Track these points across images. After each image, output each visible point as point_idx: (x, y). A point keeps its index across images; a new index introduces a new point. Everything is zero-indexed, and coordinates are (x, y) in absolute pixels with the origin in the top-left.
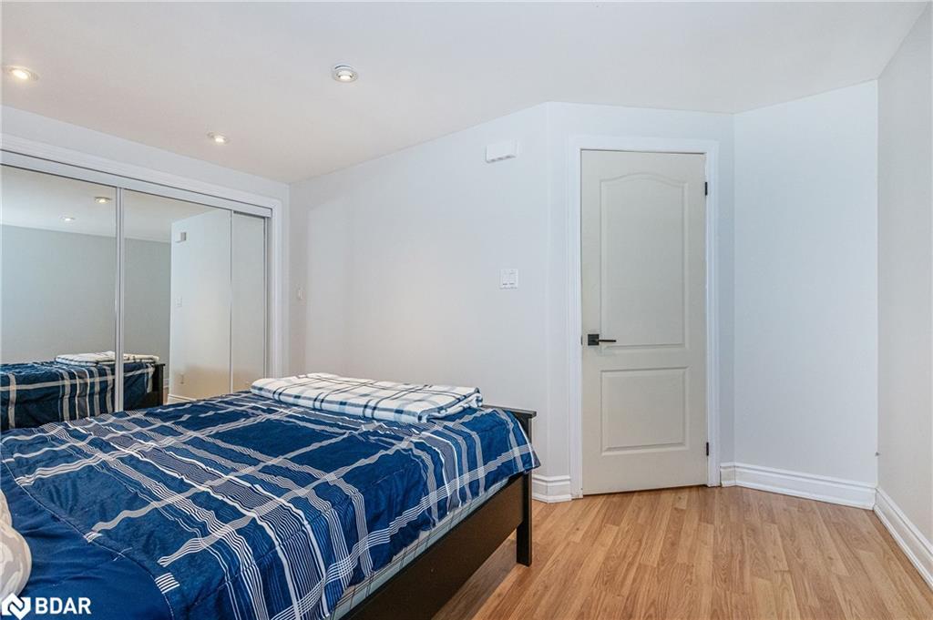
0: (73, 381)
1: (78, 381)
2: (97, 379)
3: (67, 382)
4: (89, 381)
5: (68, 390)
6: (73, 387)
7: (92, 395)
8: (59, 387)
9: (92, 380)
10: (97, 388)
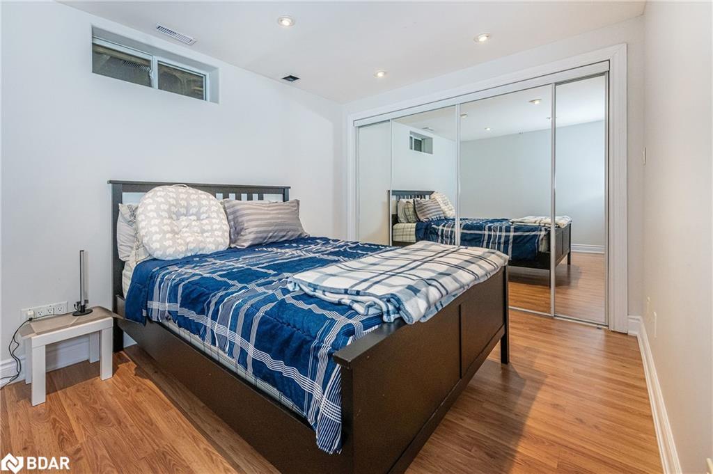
0: (490, 233)
1: (493, 233)
2: (504, 234)
3: (487, 233)
4: (498, 233)
5: (486, 237)
6: (490, 236)
7: (499, 243)
8: (481, 235)
9: (500, 234)
10: (502, 240)
